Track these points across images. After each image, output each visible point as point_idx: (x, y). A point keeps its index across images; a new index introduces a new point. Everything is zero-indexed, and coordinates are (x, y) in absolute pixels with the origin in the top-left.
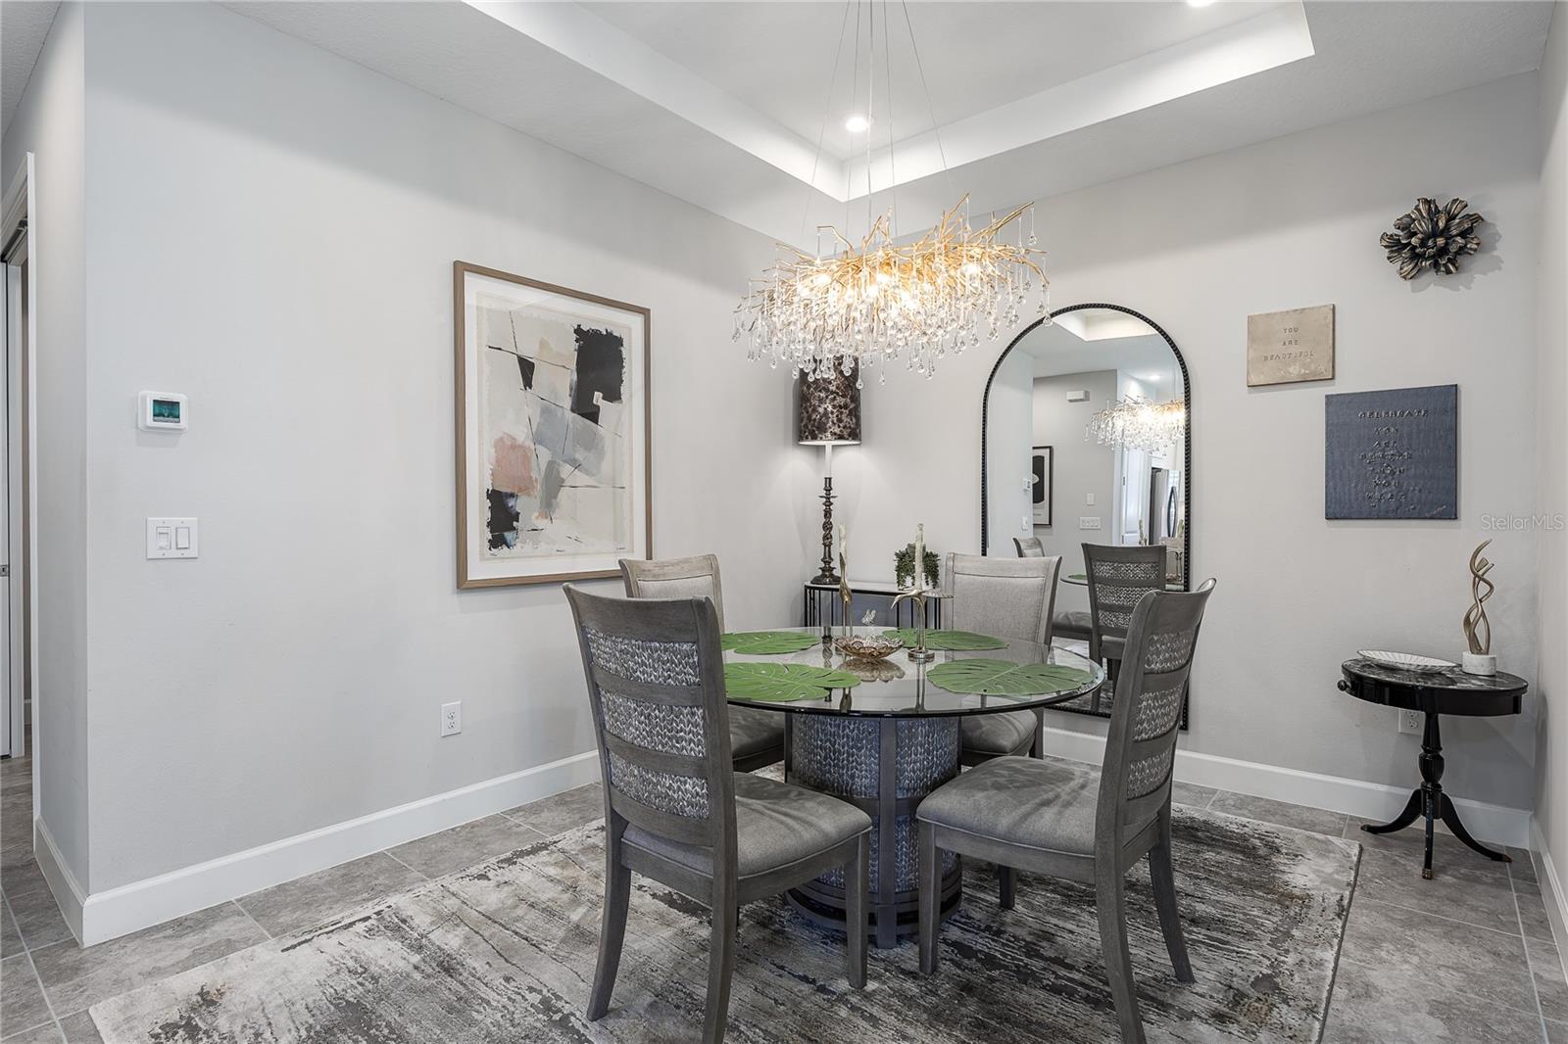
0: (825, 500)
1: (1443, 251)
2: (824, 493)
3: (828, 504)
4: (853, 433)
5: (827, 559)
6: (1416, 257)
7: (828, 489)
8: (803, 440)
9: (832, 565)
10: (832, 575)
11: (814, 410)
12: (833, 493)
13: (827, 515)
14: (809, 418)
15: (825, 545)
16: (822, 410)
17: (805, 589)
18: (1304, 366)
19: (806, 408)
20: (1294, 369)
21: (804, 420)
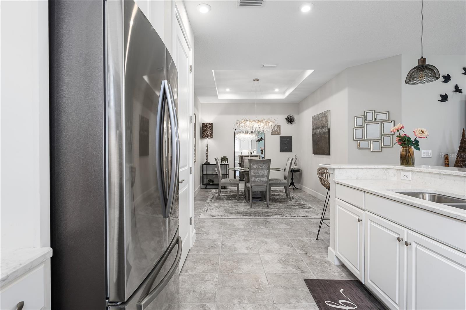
1: (291, 121)
2: (206, 147)
3: (207, 149)
4: (212, 137)
5: (207, 159)
6: (289, 121)
7: (207, 147)
8: (202, 138)
10: (208, 162)
11: (208, 133)
12: (208, 147)
13: (207, 151)
14: (207, 134)
15: (207, 157)
16: (209, 133)
17: (203, 164)
18: (277, 132)
19: (206, 132)
20: (276, 133)
21: (205, 134)
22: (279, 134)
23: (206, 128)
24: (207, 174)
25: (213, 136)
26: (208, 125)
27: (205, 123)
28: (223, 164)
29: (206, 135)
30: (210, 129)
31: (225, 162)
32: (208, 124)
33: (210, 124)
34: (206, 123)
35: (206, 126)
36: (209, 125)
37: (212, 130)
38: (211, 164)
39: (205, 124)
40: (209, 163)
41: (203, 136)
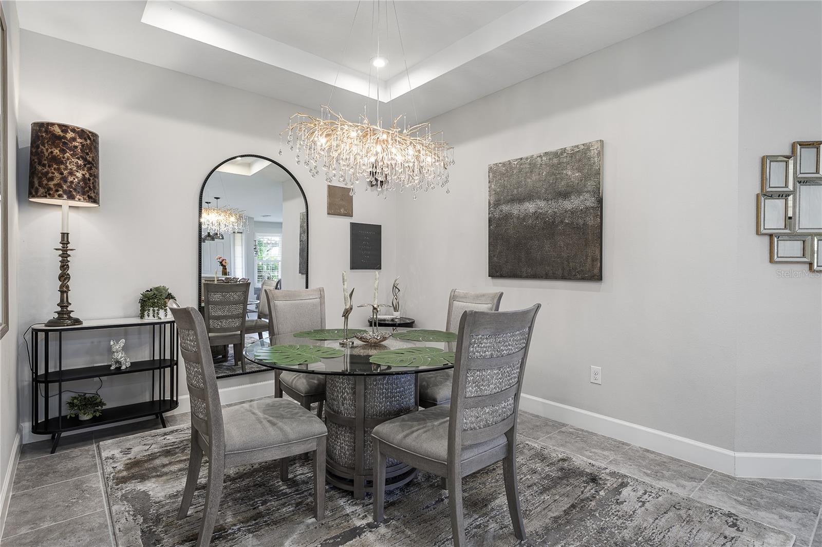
0: (61, 252)
2: (60, 246)
5: (64, 304)
8: (33, 197)
9: (69, 309)
10: (70, 318)
11: (70, 174)
13: (64, 266)
14: (65, 179)
15: (62, 292)
16: (79, 175)
17: (36, 332)
18: (345, 210)
19: (58, 170)
20: (342, 211)
21: (52, 179)
22: (350, 215)
23: (63, 151)
24: (62, 376)
25: (98, 194)
26: (74, 139)
27: (53, 124)
28: (156, 320)
29: (59, 186)
30: (85, 160)
31: (162, 312)
32: (73, 130)
33: (82, 133)
34: (60, 126)
35: (59, 138)
36: (79, 140)
37: (97, 168)
38: (85, 325)
39: (57, 130)
40: (77, 321)
41: (41, 190)
